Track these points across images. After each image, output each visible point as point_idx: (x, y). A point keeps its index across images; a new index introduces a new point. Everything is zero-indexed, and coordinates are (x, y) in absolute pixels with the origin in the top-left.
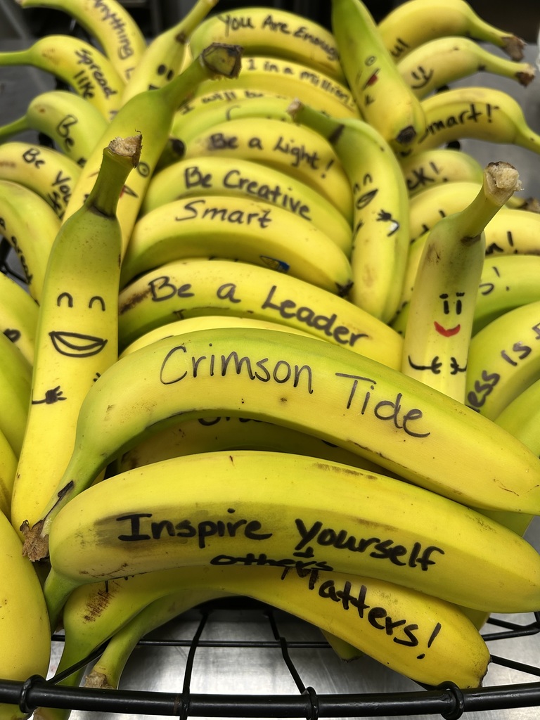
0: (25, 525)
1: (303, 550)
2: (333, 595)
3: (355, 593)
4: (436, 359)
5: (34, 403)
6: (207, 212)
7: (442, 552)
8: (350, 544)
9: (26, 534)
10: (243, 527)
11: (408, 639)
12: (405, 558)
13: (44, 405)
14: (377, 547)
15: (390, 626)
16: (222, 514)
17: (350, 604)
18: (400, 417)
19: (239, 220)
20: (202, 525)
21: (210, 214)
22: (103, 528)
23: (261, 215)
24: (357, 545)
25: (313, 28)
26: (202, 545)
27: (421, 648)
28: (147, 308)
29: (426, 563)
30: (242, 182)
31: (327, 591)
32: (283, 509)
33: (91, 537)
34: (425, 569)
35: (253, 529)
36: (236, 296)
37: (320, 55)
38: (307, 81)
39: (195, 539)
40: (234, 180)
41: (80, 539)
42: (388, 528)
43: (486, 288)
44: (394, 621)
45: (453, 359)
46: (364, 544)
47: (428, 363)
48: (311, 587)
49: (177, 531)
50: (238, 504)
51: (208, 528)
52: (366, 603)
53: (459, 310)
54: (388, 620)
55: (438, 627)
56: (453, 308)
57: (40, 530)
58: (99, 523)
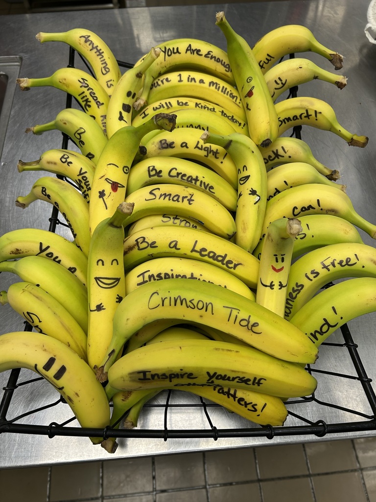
0: (95, 367)
1: (210, 381)
2: (223, 393)
3: (232, 392)
4: (272, 282)
5: (91, 311)
6: (161, 196)
7: (265, 380)
8: (229, 379)
9: (97, 371)
10: (186, 375)
11: (254, 409)
12: (251, 383)
13: (96, 311)
14: (239, 379)
15: (246, 404)
16: (178, 371)
17: (230, 396)
18: (250, 326)
19: (178, 200)
20: (171, 375)
21: (163, 197)
22: (132, 376)
23: (189, 197)
24: (231, 379)
25: (216, 51)
26: (171, 381)
27: (258, 412)
28: (136, 254)
29: (259, 384)
30: (178, 174)
31: (221, 391)
32: (202, 368)
33: (127, 379)
34: (259, 385)
35: (190, 375)
36: (178, 247)
37: (220, 69)
38: (213, 88)
39: (168, 379)
40: (174, 173)
41: (122, 379)
42: (243, 373)
43: (302, 236)
44: (248, 403)
45: (280, 282)
46: (234, 379)
47: (268, 284)
48: (215, 390)
49: (161, 377)
50: (184, 367)
51: (173, 376)
52: (236, 396)
53: (283, 260)
54: (245, 402)
55: (265, 405)
56: (280, 260)
57: (103, 370)
58: (131, 374)
